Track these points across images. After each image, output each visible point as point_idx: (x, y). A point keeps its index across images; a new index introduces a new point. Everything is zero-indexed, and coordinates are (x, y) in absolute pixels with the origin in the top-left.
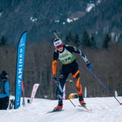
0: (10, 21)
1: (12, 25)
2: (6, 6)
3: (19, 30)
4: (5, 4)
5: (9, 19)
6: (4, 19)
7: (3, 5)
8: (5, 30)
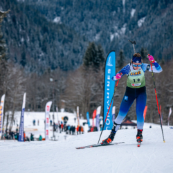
0: (156, 28)
1: (159, 33)
2: (151, 9)
3: (167, 40)
4: (149, 6)
5: (154, 26)
6: (148, 25)
7: (147, 8)
8: (150, 40)
